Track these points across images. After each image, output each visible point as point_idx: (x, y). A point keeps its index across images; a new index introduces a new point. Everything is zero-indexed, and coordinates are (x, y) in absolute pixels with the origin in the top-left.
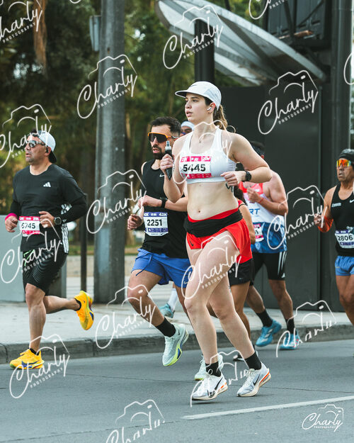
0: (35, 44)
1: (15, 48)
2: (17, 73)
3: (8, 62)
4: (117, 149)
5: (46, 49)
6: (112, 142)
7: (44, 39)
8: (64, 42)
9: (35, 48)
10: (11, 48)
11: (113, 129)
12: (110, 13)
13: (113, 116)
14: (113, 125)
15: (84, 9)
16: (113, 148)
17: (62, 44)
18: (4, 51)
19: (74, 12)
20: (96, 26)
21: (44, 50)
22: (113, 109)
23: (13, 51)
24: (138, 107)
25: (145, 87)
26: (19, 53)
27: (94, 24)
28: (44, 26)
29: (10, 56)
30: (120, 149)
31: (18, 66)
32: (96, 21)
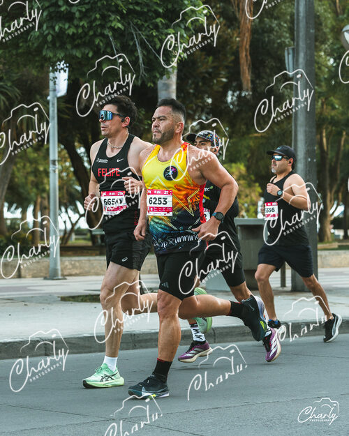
0: (242, 73)
1: (226, 78)
2: (229, 99)
3: (221, 89)
4: (309, 160)
5: (251, 77)
6: (306, 154)
7: (249, 69)
8: (268, 70)
9: (242, 77)
10: (222, 77)
11: (306, 142)
12: (302, 44)
13: (306, 131)
14: (306, 139)
15: (284, 42)
16: (306, 158)
17: (266, 73)
18: (217, 81)
19: (276, 45)
20: (291, 56)
21: (249, 78)
22: (306, 126)
23: (224, 80)
24: (330, 123)
25: (337, 106)
26: (230, 81)
27: (288, 54)
28: (249, 57)
29: (221, 85)
30: (312, 160)
31: (230, 93)
32: (291, 51)
